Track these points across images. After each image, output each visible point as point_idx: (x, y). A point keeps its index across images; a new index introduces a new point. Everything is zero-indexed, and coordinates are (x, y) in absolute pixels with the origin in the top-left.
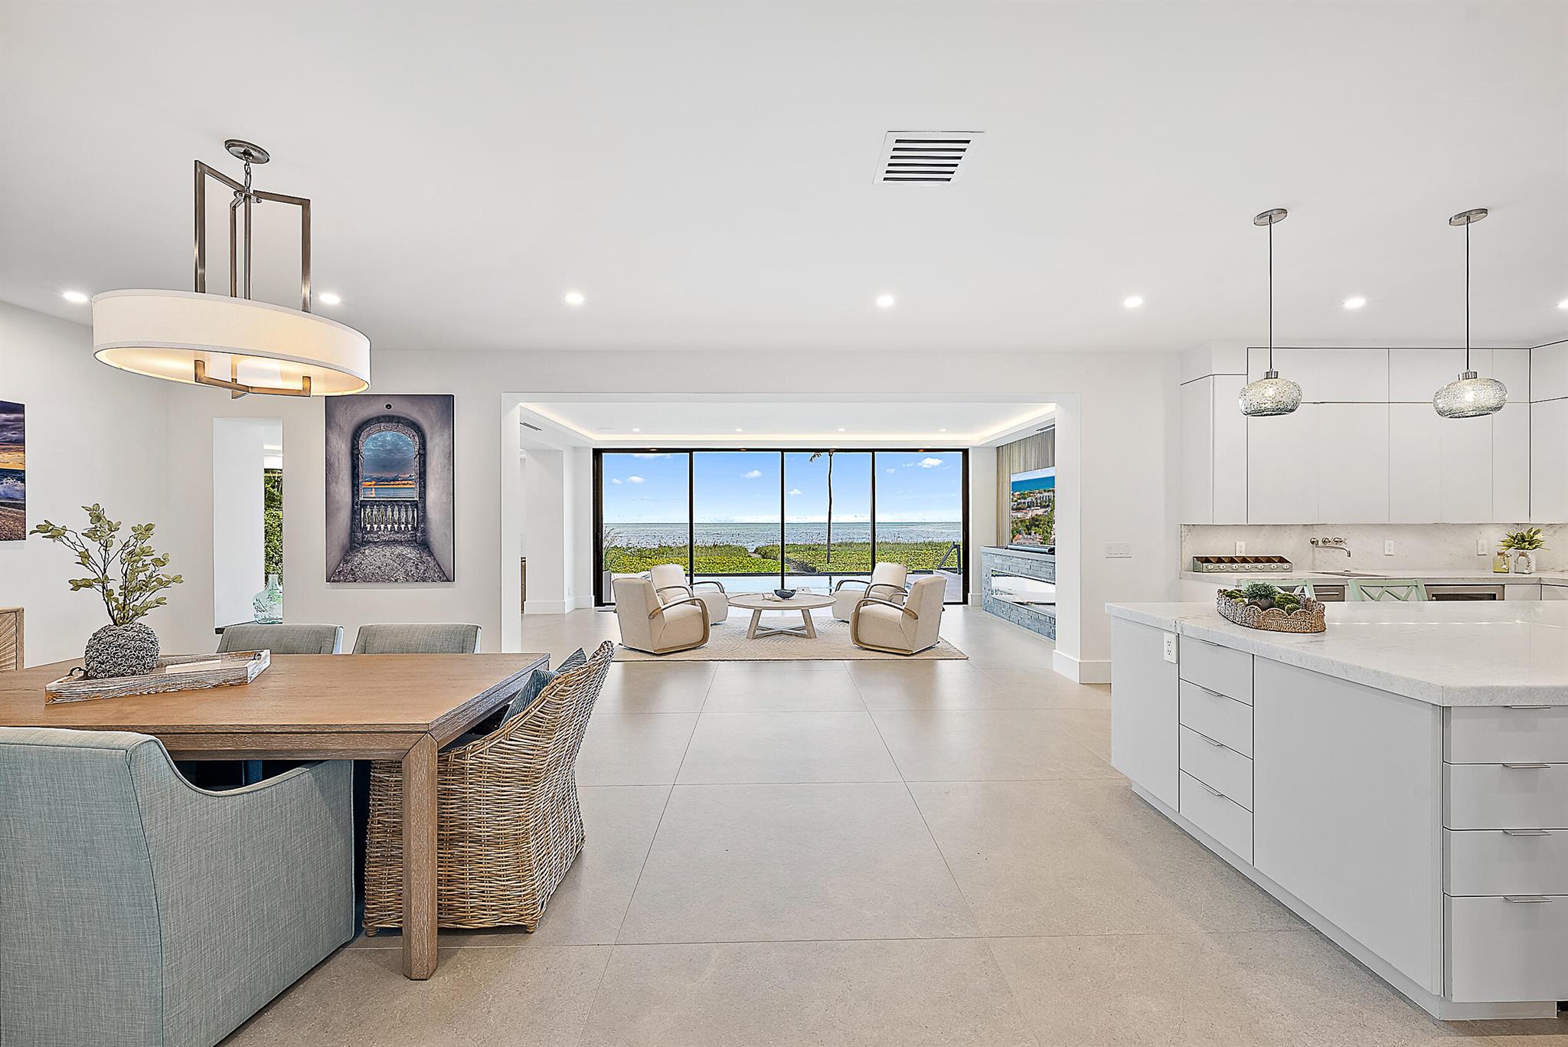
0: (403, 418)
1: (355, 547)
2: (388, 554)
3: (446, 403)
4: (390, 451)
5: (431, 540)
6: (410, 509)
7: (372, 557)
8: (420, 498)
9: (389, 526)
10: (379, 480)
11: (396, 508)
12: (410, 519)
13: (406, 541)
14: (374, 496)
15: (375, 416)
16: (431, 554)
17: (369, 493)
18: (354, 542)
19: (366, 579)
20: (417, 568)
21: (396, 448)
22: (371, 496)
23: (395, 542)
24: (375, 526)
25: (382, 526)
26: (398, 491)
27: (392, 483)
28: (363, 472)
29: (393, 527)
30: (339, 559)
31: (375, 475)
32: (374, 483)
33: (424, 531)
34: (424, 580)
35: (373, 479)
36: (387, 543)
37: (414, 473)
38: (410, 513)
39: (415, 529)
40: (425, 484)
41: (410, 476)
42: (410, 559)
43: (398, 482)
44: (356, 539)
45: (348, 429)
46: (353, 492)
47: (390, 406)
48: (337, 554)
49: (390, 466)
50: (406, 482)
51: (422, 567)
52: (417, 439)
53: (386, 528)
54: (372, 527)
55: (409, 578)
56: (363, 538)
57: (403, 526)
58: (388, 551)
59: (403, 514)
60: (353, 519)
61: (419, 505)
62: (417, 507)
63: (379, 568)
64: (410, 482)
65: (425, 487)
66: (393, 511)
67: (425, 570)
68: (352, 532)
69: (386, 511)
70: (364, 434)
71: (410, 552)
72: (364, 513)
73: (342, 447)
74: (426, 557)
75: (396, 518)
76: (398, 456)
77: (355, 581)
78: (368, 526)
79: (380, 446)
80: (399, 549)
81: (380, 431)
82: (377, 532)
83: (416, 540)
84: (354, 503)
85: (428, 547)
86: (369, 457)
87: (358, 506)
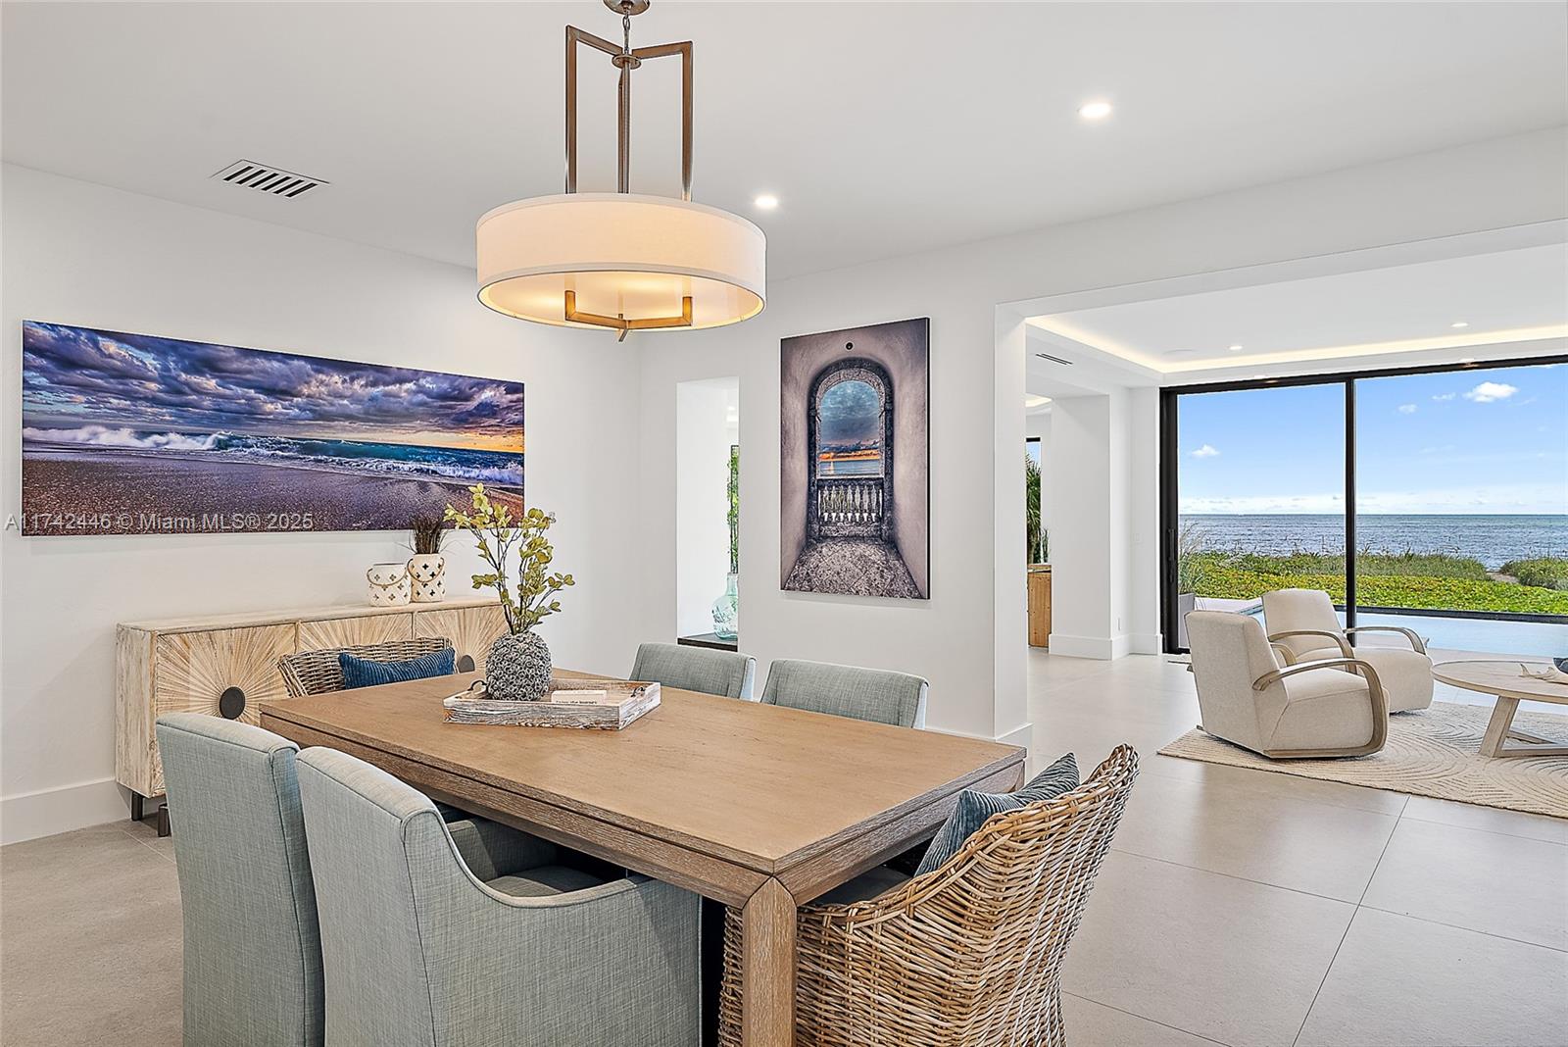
0: (866, 360)
1: (812, 543)
2: (848, 554)
3: (919, 330)
4: (851, 409)
5: (900, 536)
6: (874, 491)
7: (832, 558)
8: (886, 474)
9: (850, 515)
10: (838, 450)
11: (858, 490)
12: (874, 504)
13: (869, 537)
14: (832, 472)
15: (834, 360)
16: (899, 556)
17: (828, 470)
18: (811, 536)
19: (824, 588)
20: (882, 577)
21: (858, 404)
22: (829, 473)
23: (856, 538)
24: (834, 515)
25: (842, 515)
26: (860, 464)
27: (853, 453)
28: (822, 441)
29: (854, 516)
30: (794, 559)
31: (834, 444)
32: (832, 454)
33: (891, 523)
34: (890, 594)
35: (832, 449)
36: (848, 539)
37: (877, 438)
38: (874, 496)
39: (880, 519)
40: (892, 453)
41: (875, 443)
42: (874, 563)
43: (860, 452)
44: (813, 536)
45: (804, 382)
46: (809, 467)
47: (852, 346)
48: (792, 552)
49: (851, 427)
50: (869, 452)
51: (888, 575)
52: (882, 389)
53: (846, 517)
54: (830, 517)
55: (874, 590)
56: (820, 531)
57: (865, 515)
58: (847, 550)
59: (866, 497)
60: (809, 505)
61: (885, 485)
62: (882, 488)
63: (838, 573)
64: (874, 452)
65: (892, 458)
66: (854, 494)
67: (892, 580)
68: (809, 522)
69: (846, 493)
70: (822, 387)
71: (874, 553)
72: (822, 497)
73: (798, 407)
74: (894, 562)
75: (858, 504)
76: (860, 415)
77: (811, 590)
78: (826, 515)
79: (840, 402)
80: (862, 548)
81: (840, 381)
82: (835, 523)
83: (881, 535)
84: (810, 484)
85: (896, 547)
86: (827, 419)
87: (815, 487)
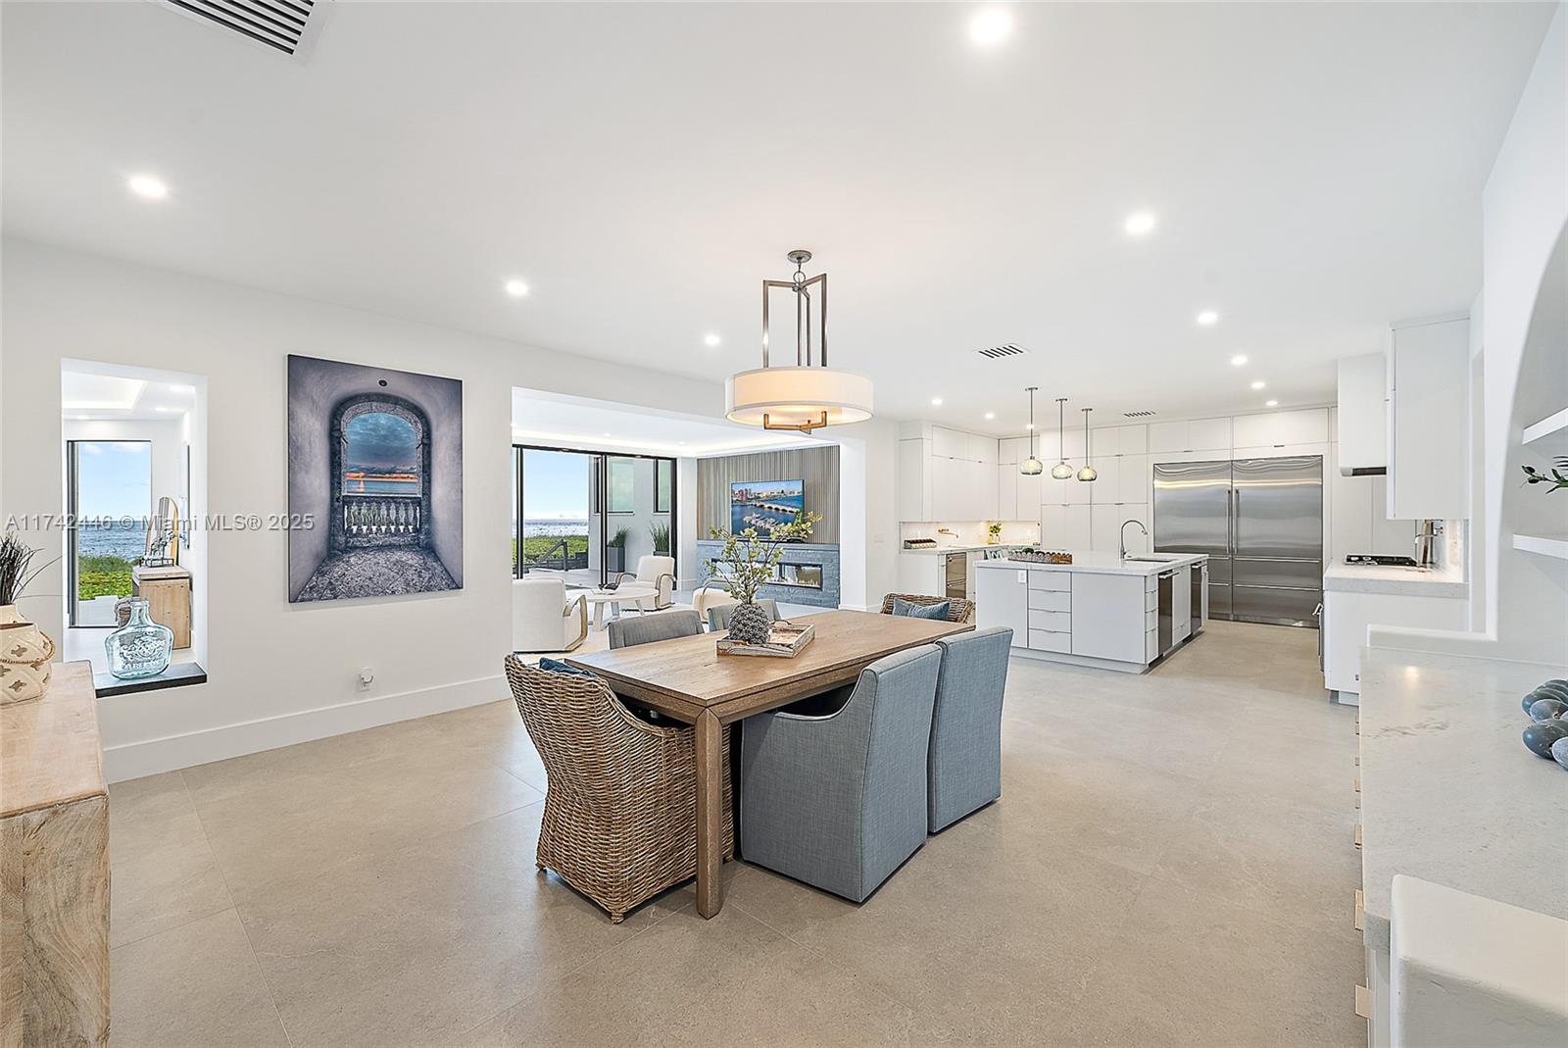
0: (401, 399)
2: (382, 561)
4: (385, 437)
5: (438, 542)
6: (411, 506)
7: (362, 565)
8: (423, 494)
10: (370, 471)
11: (393, 506)
12: (411, 518)
13: (406, 546)
14: (362, 490)
15: (364, 391)
16: (437, 558)
18: (333, 549)
19: (351, 594)
20: (420, 576)
21: (392, 433)
22: (358, 490)
23: (391, 547)
24: (364, 527)
25: (374, 527)
26: (395, 486)
27: (387, 475)
28: (348, 459)
29: (388, 529)
30: (311, 570)
32: (362, 474)
33: (429, 533)
34: (429, 589)
35: (362, 470)
36: (381, 548)
37: (416, 464)
38: (411, 512)
39: (417, 530)
40: (430, 479)
41: (412, 469)
42: (411, 566)
43: (395, 475)
44: (337, 544)
45: (325, 404)
46: (332, 484)
47: (380, 383)
48: (305, 566)
49: (384, 452)
50: (406, 475)
51: (426, 575)
52: (419, 425)
53: (380, 529)
54: (360, 529)
55: (410, 588)
56: (347, 542)
58: (381, 558)
59: (402, 512)
60: (332, 519)
61: (423, 502)
62: (420, 505)
63: (370, 579)
64: (411, 476)
65: (430, 482)
66: (388, 509)
67: (430, 578)
68: (332, 534)
69: (379, 509)
70: (347, 413)
71: (411, 559)
72: (349, 512)
73: (318, 426)
74: (431, 562)
75: (393, 518)
76: (396, 444)
77: (335, 598)
78: (354, 527)
79: (373, 430)
80: (397, 555)
81: (370, 411)
82: (367, 535)
83: (418, 544)
84: (333, 499)
85: (434, 551)
86: (356, 443)
87: (338, 502)
